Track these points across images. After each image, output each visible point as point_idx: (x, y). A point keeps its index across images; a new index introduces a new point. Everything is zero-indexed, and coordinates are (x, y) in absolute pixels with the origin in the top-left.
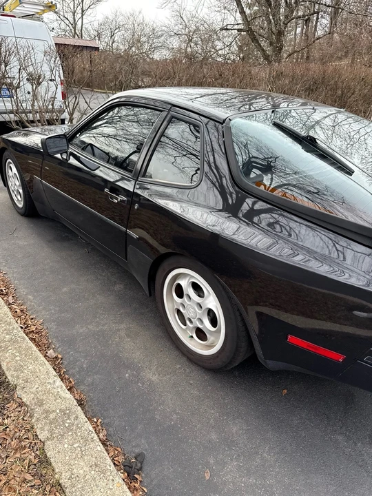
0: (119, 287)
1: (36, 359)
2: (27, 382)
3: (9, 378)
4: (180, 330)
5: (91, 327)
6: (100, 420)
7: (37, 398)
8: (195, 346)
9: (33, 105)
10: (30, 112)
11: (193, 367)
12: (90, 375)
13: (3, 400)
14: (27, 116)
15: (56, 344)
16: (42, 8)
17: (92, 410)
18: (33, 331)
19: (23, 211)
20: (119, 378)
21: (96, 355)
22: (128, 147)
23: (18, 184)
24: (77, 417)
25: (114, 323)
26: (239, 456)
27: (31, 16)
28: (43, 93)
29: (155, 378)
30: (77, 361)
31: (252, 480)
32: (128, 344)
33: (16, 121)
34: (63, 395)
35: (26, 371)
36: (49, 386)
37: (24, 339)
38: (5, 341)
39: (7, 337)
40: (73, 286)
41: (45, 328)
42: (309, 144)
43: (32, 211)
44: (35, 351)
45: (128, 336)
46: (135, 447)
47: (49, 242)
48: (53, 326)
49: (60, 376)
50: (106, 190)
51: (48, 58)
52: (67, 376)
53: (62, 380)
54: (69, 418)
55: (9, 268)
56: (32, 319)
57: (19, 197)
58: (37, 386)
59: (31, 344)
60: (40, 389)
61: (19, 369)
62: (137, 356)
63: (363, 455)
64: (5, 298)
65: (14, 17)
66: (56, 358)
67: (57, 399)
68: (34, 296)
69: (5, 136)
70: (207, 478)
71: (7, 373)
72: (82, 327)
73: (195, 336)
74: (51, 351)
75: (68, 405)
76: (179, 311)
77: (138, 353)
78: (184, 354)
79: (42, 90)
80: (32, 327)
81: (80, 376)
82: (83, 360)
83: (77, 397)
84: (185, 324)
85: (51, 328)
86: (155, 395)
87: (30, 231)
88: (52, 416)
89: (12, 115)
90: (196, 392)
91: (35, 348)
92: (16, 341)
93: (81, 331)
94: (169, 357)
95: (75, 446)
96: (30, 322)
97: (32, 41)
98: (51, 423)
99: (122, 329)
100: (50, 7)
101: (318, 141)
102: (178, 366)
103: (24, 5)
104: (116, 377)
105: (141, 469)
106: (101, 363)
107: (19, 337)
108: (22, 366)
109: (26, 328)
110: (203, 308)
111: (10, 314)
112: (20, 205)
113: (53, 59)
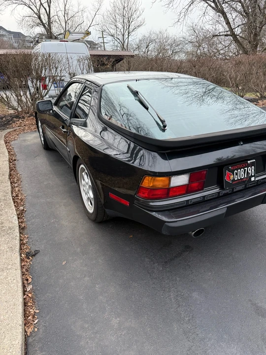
1: (11, 208)
2: (1, 215)
4: (86, 202)
5: (48, 200)
6: (27, 236)
8: (90, 208)
12: (35, 219)
15: (27, 205)
17: (27, 232)
18: (19, 199)
20: (48, 222)
23: (41, 131)
24: (14, 230)
25: (61, 199)
26: (86, 259)
27: (78, 40)
29: (66, 224)
30: (32, 213)
31: (85, 268)
32: (62, 209)
36: (10, 218)
39: (3, 198)
40: (50, 182)
41: (26, 198)
44: (12, 205)
46: (38, 248)
48: (30, 198)
50: (61, 127)
54: (11, 230)
55: (24, 172)
56: (22, 194)
57: (42, 138)
60: (5, 218)
63: (154, 269)
65: (68, 41)
66: (23, 210)
67: (10, 223)
68: (29, 185)
70: (63, 264)
72: (44, 199)
75: (14, 226)
77: (65, 213)
80: (20, 197)
82: (35, 213)
83: (23, 226)
85: (28, 199)
90: (83, 231)
92: (6, 200)
93: (42, 201)
95: (7, 240)
96: (20, 195)
99: (63, 202)
100: (88, 34)
101: (138, 93)
102: (82, 220)
103: (73, 34)
105: (34, 255)
109: (16, 197)
111: (10, 190)
112: (43, 143)
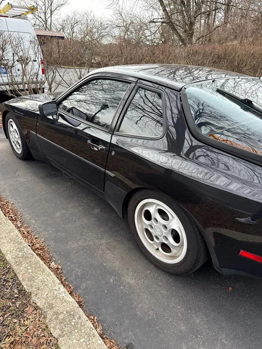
0: (97, 211)
1: (43, 271)
2: (39, 289)
3: (25, 287)
4: (148, 245)
5: (80, 243)
6: (96, 318)
7: (48, 303)
8: (161, 256)
9: (23, 79)
10: (21, 84)
11: (159, 272)
12: (84, 281)
13: (22, 306)
14: (18, 87)
15: (56, 257)
16: (27, 10)
17: (89, 309)
18: (38, 248)
19: (21, 156)
20: (106, 283)
21: (86, 265)
22: (95, 108)
23: (17, 137)
24: (80, 317)
25: (97, 239)
26: (204, 342)
27: (19, 16)
28: (30, 71)
29: (132, 282)
30: (73, 270)
32: (109, 255)
33: (11, 90)
34: (67, 299)
35: (37, 281)
36: (56, 293)
37: (33, 255)
38: (19, 258)
39: (20, 254)
40: (64, 211)
41: (46, 245)
42: (247, 105)
43: (28, 156)
44: (42, 265)
45: (108, 249)
46: (125, 338)
47: (42, 178)
48: (52, 243)
49: (62, 282)
50: (89, 141)
51: (33, 45)
52: (67, 283)
53: (64, 286)
54: (74, 318)
55: (15, 199)
56: (36, 238)
57: (18, 146)
58: (46, 293)
59: (39, 259)
60: (49, 295)
61: (32, 279)
62: (116, 264)
64: (15, 223)
65: (7, 17)
66: (58, 268)
67: (63, 303)
68: (35, 220)
69: (6, 103)
71: (24, 283)
72: (73, 243)
73: (160, 249)
74: (53, 263)
75: (72, 308)
76: (147, 230)
77: (117, 263)
78: (151, 262)
79: (29, 68)
80: (37, 244)
81: (76, 282)
82: (77, 270)
83: (77, 299)
84: (152, 240)
85: (51, 245)
86: (134, 295)
87: (27, 170)
88: (61, 317)
89: (7, 86)
90: (164, 292)
91: (42, 262)
92: (27, 258)
93: (73, 246)
94: (140, 265)
95: (82, 341)
96: (35, 241)
97: (21, 34)
98: (61, 323)
99: (103, 244)
100: (33, 9)
101: (253, 103)
102: (149, 272)
103: (14, 8)
104: (103, 282)
106: (91, 271)
107: (29, 254)
108: (34, 277)
109: (32, 246)
110: (168, 229)
111: (20, 236)
112: (19, 152)
113: (37, 46)
